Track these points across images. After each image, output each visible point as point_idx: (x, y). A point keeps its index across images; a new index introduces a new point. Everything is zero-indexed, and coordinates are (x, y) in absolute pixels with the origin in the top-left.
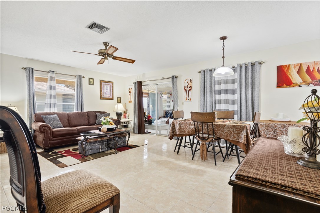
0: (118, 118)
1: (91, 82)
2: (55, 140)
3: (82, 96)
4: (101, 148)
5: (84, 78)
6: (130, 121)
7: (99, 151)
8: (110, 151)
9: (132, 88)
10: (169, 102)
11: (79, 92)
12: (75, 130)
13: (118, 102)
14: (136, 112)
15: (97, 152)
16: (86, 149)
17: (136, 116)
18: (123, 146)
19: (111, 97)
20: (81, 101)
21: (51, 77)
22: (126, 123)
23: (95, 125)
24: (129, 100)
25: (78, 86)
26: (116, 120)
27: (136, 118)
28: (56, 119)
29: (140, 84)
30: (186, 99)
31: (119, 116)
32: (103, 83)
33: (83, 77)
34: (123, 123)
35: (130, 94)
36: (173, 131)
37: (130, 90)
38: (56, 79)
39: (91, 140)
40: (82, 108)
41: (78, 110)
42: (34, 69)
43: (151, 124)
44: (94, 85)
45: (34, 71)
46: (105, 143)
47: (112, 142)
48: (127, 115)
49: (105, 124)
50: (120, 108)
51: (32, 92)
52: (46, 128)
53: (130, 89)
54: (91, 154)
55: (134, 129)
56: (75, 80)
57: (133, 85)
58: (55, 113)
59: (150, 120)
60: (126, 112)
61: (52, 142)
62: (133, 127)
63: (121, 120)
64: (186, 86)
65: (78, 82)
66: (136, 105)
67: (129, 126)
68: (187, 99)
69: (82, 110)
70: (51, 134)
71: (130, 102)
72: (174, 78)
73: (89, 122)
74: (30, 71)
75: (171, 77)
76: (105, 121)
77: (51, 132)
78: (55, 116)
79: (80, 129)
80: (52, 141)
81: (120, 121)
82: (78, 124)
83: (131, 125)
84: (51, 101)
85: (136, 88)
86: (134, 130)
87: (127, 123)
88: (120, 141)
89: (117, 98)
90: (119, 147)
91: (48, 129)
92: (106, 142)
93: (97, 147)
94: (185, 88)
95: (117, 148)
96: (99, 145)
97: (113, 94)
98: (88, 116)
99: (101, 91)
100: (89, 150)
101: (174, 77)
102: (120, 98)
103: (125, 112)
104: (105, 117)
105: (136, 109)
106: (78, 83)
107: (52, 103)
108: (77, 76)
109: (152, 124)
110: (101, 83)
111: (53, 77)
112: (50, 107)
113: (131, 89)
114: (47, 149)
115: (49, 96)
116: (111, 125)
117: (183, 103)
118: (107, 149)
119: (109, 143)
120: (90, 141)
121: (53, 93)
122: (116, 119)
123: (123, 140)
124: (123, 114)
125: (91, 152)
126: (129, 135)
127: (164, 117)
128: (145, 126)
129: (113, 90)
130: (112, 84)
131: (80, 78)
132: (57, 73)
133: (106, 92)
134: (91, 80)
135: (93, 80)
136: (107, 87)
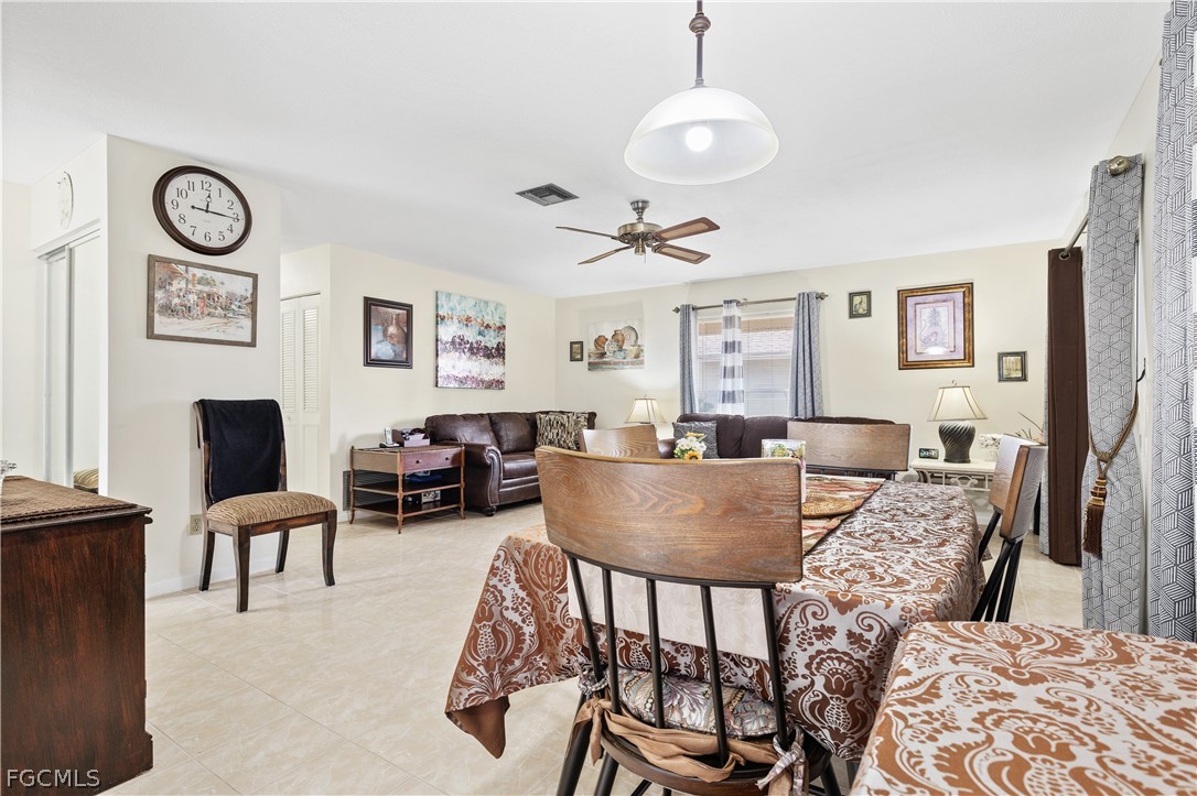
1: (859, 307)
5: (822, 299)
13: (1002, 379)
19: (957, 356)
20: (809, 380)
21: (726, 318)
25: (800, 332)
32: (911, 301)
33: (821, 297)
38: (741, 320)
40: (816, 405)
41: (799, 412)
42: (693, 306)
56: (789, 312)
74: (686, 312)
97: (966, 340)
102: (1021, 355)
106: (800, 322)
108: (796, 297)
110: (905, 303)
111: (731, 316)
129: (969, 324)
130: (967, 293)
131: (806, 304)
132: (747, 303)
133: (932, 335)
134: (857, 300)
135: (865, 298)
136: (935, 313)
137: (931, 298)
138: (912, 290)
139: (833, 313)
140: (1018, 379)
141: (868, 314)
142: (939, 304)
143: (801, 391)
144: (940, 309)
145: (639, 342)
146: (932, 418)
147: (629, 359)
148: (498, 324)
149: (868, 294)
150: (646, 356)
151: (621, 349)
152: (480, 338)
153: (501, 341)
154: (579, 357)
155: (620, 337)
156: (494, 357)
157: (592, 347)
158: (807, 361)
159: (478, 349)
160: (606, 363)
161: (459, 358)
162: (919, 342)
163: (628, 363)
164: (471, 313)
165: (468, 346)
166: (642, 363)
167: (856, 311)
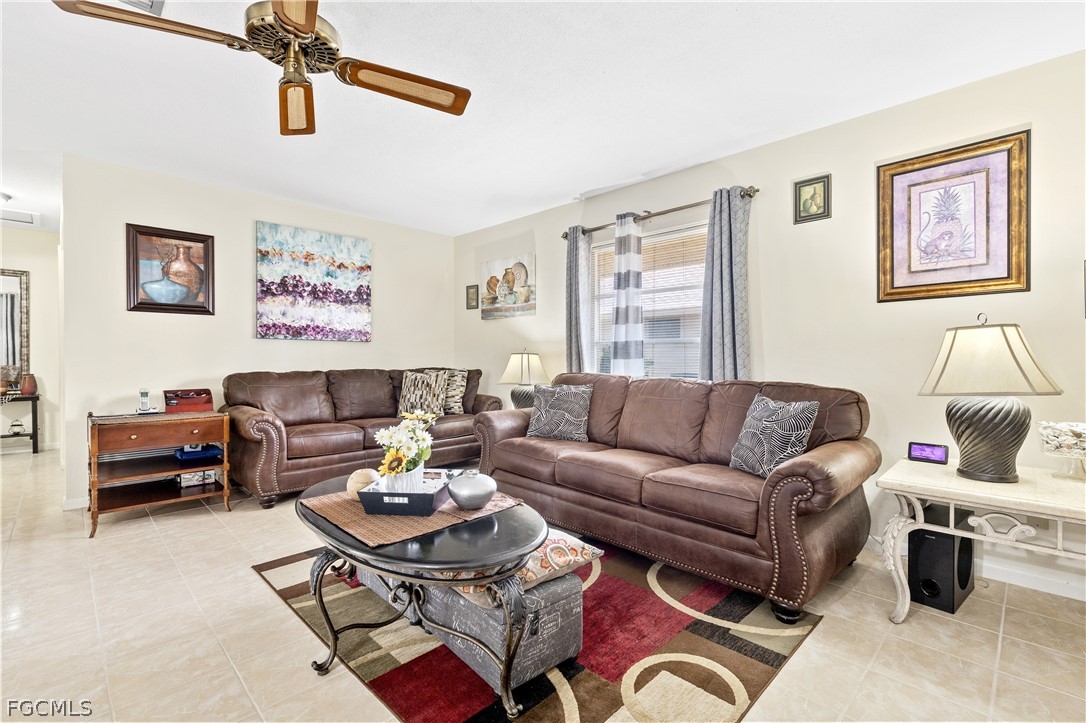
1: (811, 203)
32: (901, 181)
40: (737, 362)
44: (829, 215)
56: (699, 227)
69: (737, 373)
99: (885, 240)
110: (889, 186)
129: (1020, 211)
130: (1016, 152)
131: (725, 206)
132: (649, 215)
133: (941, 237)
134: (807, 192)
135: (819, 187)
136: (949, 198)
137: (940, 171)
141: (826, 213)
142: (956, 181)
143: (716, 340)
144: (958, 189)
145: (529, 283)
146: (928, 389)
147: (519, 304)
148: (359, 264)
149: (826, 180)
151: (511, 292)
152: (328, 280)
153: (365, 284)
154: (474, 304)
155: (510, 277)
156: (351, 302)
157: (486, 290)
158: (727, 295)
159: (325, 293)
160: (497, 310)
161: (293, 304)
162: (915, 253)
163: (518, 309)
164: (315, 250)
165: (309, 288)
166: (532, 307)
167: (806, 210)
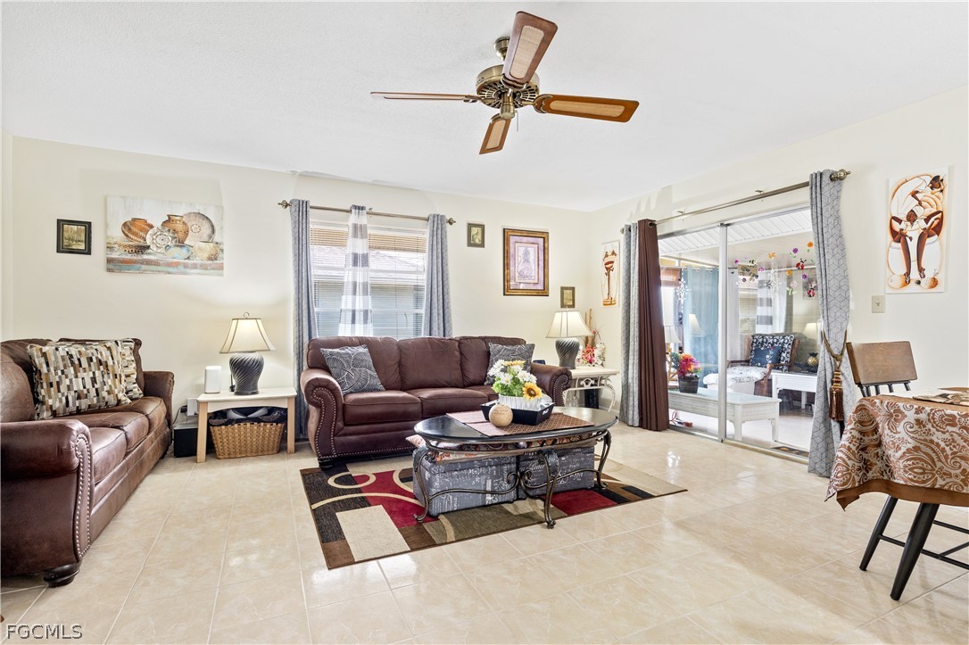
0: (563, 363)
1: (476, 237)
2: (351, 434)
3: (445, 283)
4: (489, 488)
5: (451, 224)
6: (609, 375)
7: (484, 499)
8: (525, 506)
9: (617, 252)
10: (770, 302)
11: (435, 271)
12: (413, 402)
13: (563, 306)
14: (631, 343)
15: (474, 505)
16: (434, 491)
17: (631, 357)
18: (580, 486)
19: (540, 287)
20: (441, 301)
21: (355, 226)
22: (593, 382)
23: (483, 384)
24: (606, 297)
25: (435, 253)
26: (555, 371)
27: (630, 367)
28: (362, 360)
29: (648, 233)
30: (899, 281)
31: (567, 356)
32: (513, 239)
33: (451, 222)
34: (583, 383)
35: (608, 274)
36: (865, 462)
37: (608, 260)
38: (369, 231)
39: (452, 457)
40: (447, 326)
41: (433, 333)
42: (311, 204)
43: (695, 392)
44: (483, 246)
45: (311, 211)
46: (505, 467)
47: (535, 467)
48: (597, 352)
49: (508, 391)
50: (571, 325)
51: (304, 274)
52: (325, 392)
53: (610, 253)
54: (453, 511)
55: (622, 406)
56: (425, 233)
57: (622, 237)
58: (362, 342)
59: (688, 375)
60: (593, 339)
61: (342, 439)
62: (619, 398)
63: (573, 372)
64: (903, 216)
65: (435, 238)
66: (632, 316)
67: (606, 393)
68: (907, 282)
69: (447, 332)
70: (340, 412)
71: (609, 302)
72: (825, 184)
73: (463, 374)
74: (301, 209)
75: (808, 180)
76: (506, 379)
77: (340, 405)
78: (362, 350)
79: (430, 398)
80: (340, 436)
81: (569, 374)
82: (430, 379)
83: (612, 392)
84: (354, 303)
85: (632, 248)
86: (622, 409)
87: (596, 381)
88: (569, 463)
89: (563, 289)
90: (564, 488)
91: (330, 396)
92: (510, 463)
93: (477, 484)
94: (897, 227)
95: (556, 494)
96: (482, 474)
97: (546, 275)
98: (461, 354)
99: (506, 266)
100: (444, 492)
101: (826, 179)
102: (573, 289)
103: (590, 342)
104: (507, 363)
105: (632, 330)
106: (435, 243)
107: (357, 308)
108: (431, 218)
109: (700, 390)
110: (508, 240)
111: (361, 225)
112: (353, 321)
113: (613, 253)
114: (327, 464)
115: (350, 287)
116: (531, 395)
117: (877, 305)
118: (513, 494)
119: (522, 469)
120: (446, 458)
121: (361, 275)
122: (554, 368)
123: (580, 462)
124: (581, 347)
125: (452, 502)
126: (607, 440)
127: (747, 362)
128: (670, 399)
129: (546, 263)
130: (545, 240)
131: (440, 225)
132: (372, 213)
133: (525, 268)
134: (473, 230)
135: (480, 229)
136: (527, 252)
137: (525, 239)
138: (513, 230)
139: (456, 236)
140: (570, 306)
144: (529, 249)
145: (217, 238)
147: (196, 261)
150: (226, 258)
151: (181, 243)
154: (82, 247)
155: (179, 227)
157: (117, 234)
160: (148, 263)
162: (517, 274)
163: (195, 266)
166: (221, 267)
167: (474, 240)
